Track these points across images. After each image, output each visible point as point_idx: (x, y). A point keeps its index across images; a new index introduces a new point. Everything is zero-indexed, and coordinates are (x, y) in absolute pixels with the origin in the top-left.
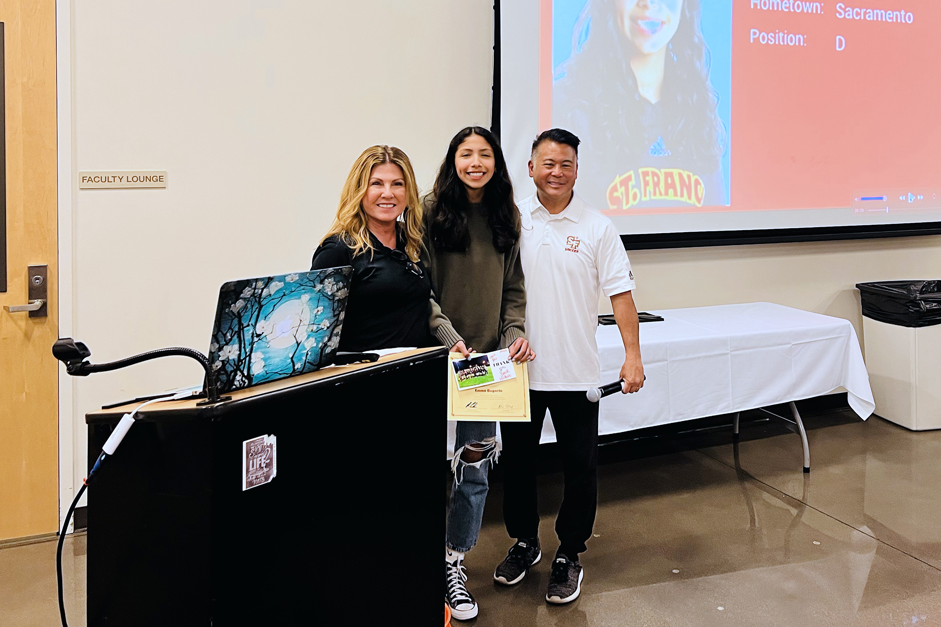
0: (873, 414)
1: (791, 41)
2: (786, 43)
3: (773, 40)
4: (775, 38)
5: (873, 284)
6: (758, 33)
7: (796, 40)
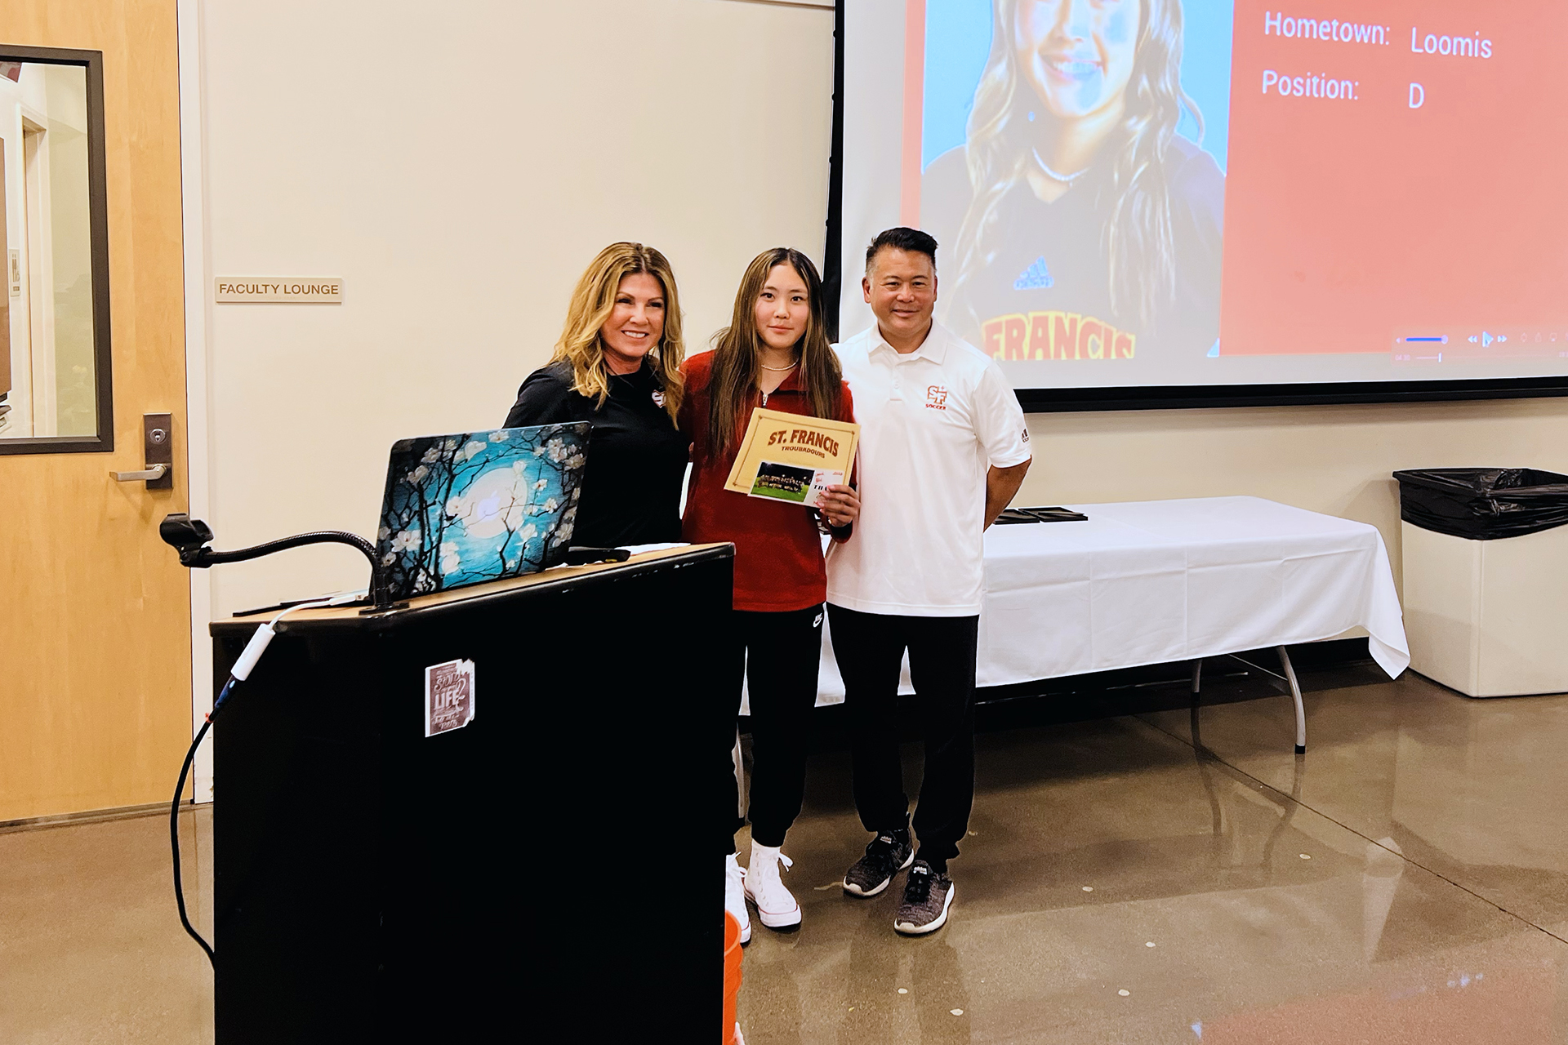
0: (1407, 668)
1: (1333, 92)
2: (1322, 95)
4: (1304, 86)
5: (1420, 472)
6: (1276, 77)
7: (1340, 89)
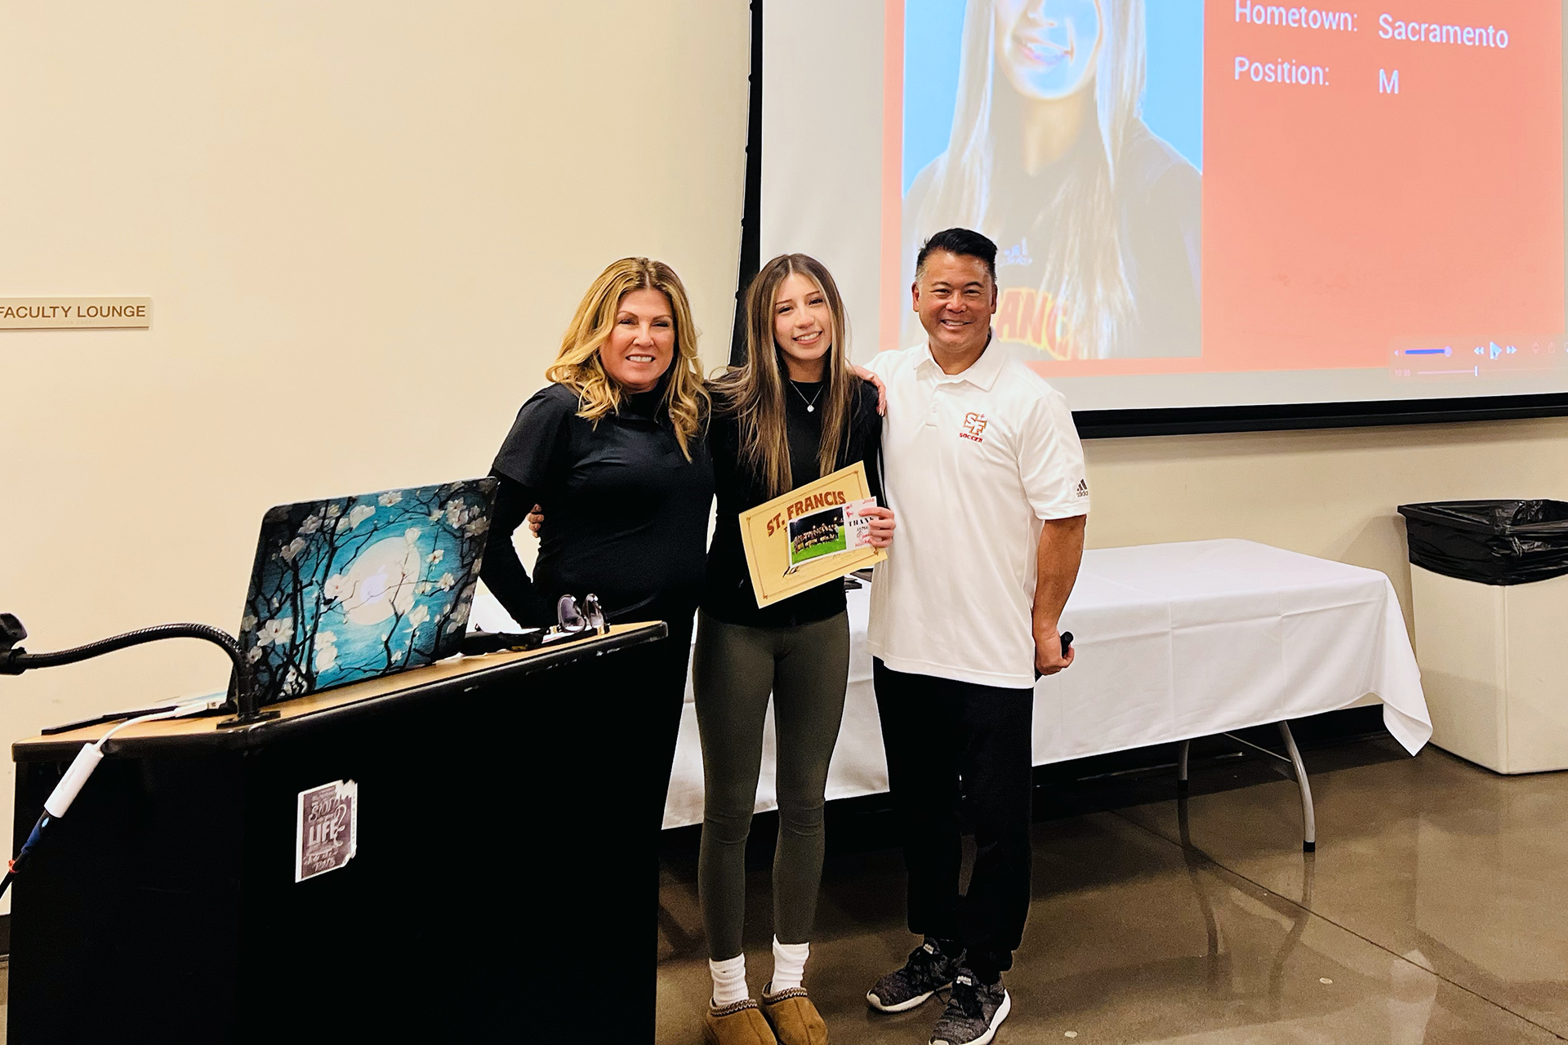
0: (1428, 742)
1: (1303, 78)
2: (1294, 81)
3: (1272, 74)
4: (1275, 72)
5: (1428, 507)
6: (1247, 63)
7: (1309, 75)
